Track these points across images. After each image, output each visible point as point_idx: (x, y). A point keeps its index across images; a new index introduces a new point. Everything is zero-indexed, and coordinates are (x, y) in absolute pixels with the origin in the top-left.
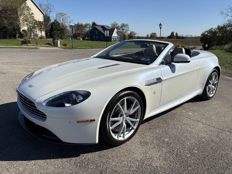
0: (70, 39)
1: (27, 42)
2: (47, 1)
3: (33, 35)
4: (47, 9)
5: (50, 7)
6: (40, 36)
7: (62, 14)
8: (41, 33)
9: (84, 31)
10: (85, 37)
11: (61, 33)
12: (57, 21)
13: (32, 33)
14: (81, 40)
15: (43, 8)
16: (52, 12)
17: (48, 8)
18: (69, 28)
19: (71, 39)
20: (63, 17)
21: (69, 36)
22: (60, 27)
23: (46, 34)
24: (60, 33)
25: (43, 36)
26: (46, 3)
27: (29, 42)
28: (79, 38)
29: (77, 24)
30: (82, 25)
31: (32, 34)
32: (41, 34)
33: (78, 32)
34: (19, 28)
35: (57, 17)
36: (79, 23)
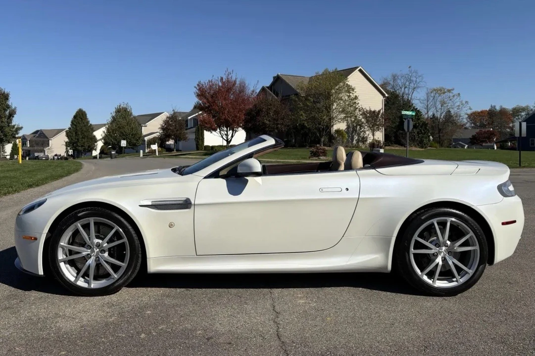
0: (465, 146)
1: (321, 152)
2: (410, 67)
3: (356, 140)
4: (407, 83)
5: (414, 79)
6: (371, 141)
7: (440, 91)
8: (373, 135)
9: (509, 128)
10: (506, 141)
11: (422, 133)
12: (414, 108)
13: (355, 136)
14: (496, 148)
15: (400, 84)
16: (419, 90)
17: (411, 81)
18: (465, 121)
19: (468, 147)
20: (443, 96)
21: (464, 140)
22: (419, 119)
23: (387, 137)
24: (418, 133)
25: (379, 142)
26: (406, 71)
27: (323, 152)
28: (489, 144)
29: (490, 110)
30: (503, 112)
31: (356, 138)
32: (372, 138)
33: (487, 130)
34: (329, 126)
35: (428, 97)
36: (495, 106)
